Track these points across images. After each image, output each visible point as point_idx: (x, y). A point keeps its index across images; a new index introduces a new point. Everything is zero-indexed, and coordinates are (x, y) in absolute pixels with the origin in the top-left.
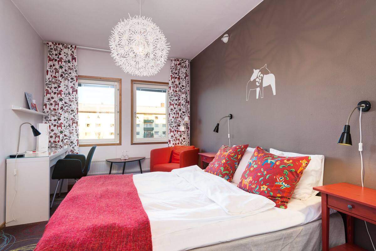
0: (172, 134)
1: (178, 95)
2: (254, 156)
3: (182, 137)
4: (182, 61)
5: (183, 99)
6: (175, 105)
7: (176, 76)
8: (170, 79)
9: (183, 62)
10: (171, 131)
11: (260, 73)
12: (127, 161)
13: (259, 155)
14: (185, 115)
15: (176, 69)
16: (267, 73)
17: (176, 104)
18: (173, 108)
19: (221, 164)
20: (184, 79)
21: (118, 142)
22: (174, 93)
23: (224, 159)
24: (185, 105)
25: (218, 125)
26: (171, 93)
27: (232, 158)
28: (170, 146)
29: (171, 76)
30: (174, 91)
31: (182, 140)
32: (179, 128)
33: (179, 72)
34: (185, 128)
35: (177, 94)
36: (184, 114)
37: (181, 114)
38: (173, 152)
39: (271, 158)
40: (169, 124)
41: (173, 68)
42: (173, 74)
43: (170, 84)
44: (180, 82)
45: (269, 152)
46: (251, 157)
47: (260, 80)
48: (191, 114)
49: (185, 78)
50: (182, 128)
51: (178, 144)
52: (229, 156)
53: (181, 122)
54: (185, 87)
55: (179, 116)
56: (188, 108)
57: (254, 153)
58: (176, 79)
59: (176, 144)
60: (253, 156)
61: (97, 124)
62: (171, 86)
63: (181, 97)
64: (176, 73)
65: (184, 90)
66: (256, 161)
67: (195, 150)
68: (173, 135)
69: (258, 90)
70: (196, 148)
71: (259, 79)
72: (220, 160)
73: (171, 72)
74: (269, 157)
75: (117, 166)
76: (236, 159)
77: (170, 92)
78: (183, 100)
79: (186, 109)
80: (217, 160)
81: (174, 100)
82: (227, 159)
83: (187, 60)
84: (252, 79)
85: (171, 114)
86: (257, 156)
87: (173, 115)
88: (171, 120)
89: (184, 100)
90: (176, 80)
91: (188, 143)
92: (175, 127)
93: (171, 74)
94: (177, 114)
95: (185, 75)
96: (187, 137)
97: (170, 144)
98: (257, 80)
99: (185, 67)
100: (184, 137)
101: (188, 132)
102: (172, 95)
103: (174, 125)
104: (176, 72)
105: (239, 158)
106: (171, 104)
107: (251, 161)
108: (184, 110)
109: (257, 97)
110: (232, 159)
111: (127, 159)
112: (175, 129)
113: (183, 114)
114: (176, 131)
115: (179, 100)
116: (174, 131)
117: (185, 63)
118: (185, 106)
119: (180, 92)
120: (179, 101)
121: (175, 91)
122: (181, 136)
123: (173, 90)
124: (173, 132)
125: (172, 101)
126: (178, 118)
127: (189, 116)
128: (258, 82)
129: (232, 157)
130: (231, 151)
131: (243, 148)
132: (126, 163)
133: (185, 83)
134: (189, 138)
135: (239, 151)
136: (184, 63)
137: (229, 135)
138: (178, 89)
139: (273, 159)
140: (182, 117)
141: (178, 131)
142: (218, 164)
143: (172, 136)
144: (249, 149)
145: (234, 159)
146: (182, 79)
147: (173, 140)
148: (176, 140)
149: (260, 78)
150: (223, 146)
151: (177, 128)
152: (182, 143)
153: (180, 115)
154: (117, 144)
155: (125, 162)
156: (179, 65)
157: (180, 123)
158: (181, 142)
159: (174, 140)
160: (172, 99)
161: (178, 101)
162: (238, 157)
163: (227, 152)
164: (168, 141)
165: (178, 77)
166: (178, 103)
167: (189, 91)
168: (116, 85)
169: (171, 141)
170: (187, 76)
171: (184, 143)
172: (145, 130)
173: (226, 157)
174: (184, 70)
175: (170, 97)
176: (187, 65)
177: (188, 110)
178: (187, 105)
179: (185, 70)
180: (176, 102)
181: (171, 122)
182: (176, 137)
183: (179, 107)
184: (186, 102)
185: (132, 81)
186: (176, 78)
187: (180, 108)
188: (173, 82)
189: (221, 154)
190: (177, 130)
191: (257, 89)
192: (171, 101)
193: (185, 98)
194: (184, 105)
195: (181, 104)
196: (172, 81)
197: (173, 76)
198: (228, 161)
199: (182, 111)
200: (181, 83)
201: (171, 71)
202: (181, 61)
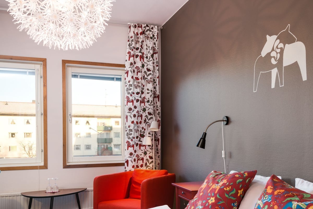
0: (131, 149)
1: (140, 85)
2: (267, 193)
3: (148, 155)
4: (147, 28)
5: (148, 91)
6: (135, 102)
7: (137, 54)
8: (128, 59)
9: (148, 30)
10: (129, 146)
11: (278, 41)
12: (55, 194)
13: (276, 193)
14: (152, 118)
15: (137, 42)
16: (291, 41)
17: (138, 101)
18: (133, 107)
19: (207, 205)
20: (151, 59)
21: (42, 164)
22: (134, 82)
23: (213, 197)
24: (152, 102)
25: (205, 134)
26: (129, 82)
27: (227, 196)
28: (128, 170)
29: (128, 53)
30: (134, 78)
31: (147, 160)
32: (142, 139)
33: (141, 46)
34: (152, 140)
35: (139, 83)
36: (151, 116)
37: (146, 116)
38: (132, 181)
39: (297, 199)
40: (126, 133)
41: (132, 40)
42: (133, 50)
43: (128, 67)
44: (143, 63)
45: (294, 186)
46: (261, 195)
47: (279, 55)
48: (162, 117)
49: (152, 56)
50: (147, 141)
51: (142, 166)
52: (221, 191)
53: (146, 130)
54: (151, 72)
55: (143, 121)
56: (157, 106)
57: (266, 188)
58: (136, 58)
59: (137, 167)
60: (265, 193)
61: (27, 133)
62: (129, 69)
63: (145, 88)
64: (137, 49)
65: (150, 76)
66: (270, 203)
67: (168, 177)
68: (133, 152)
69: (274, 72)
70: (169, 174)
71: (277, 53)
72: (205, 197)
73: (128, 47)
74: (293, 196)
75: (40, 203)
76: (234, 197)
77: (127, 80)
78: (148, 93)
79: (155, 108)
80: (201, 198)
81: (134, 93)
82: (218, 196)
83: (155, 25)
84: (264, 53)
85: (129, 117)
86: (272, 193)
87: (133, 119)
88: (129, 127)
89: (151, 94)
90: (138, 59)
91: (158, 164)
92: (135, 138)
93: (128, 50)
94: (138, 116)
95: (151, 52)
96: (156, 154)
97: (128, 166)
98: (273, 54)
99: (151, 38)
100: (151, 155)
101: (157, 146)
102: (131, 85)
103: (134, 134)
104: (138, 46)
105: (239, 195)
106: (128, 101)
107: (260, 202)
108: (151, 111)
109: (273, 86)
110: (227, 198)
111: (56, 191)
112: (137, 142)
113: (149, 117)
114: (137, 144)
115: (142, 93)
116: (135, 146)
117: (152, 30)
118: (152, 104)
119: (143, 81)
120: (143, 96)
121: (136, 78)
122: (145, 153)
123: (132, 77)
124: (133, 146)
125: (131, 95)
126: (141, 123)
127: (158, 121)
128: (274, 57)
129: (228, 192)
130: (225, 181)
131: (247, 177)
132: (54, 198)
133: (152, 65)
134: (159, 157)
135: (240, 183)
136: (150, 31)
137: (223, 152)
138: (140, 76)
139: (301, 202)
140: (148, 122)
141: (141, 145)
142: (202, 205)
143: (131, 154)
144: (257, 178)
145: (231, 197)
146: (147, 57)
147: (133, 160)
148: (138, 160)
149: (279, 51)
150: (213, 172)
151: (139, 141)
152: (148, 164)
153: (144, 118)
154: (41, 168)
155: (52, 198)
156: (141, 34)
157: (144, 132)
158: (146, 164)
159: (135, 160)
160: (130, 91)
161: (140, 94)
162: (237, 193)
163: (218, 183)
164: (124, 162)
165: (140, 54)
166: (140, 99)
167: (158, 77)
168: (38, 70)
169: (130, 162)
170: (155, 53)
171: (151, 165)
172: (98, 143)
173: (216, 192)
174: (150, 43)
175: (127, 88)
176: (156, 35)
177: (157, 110)
178: (155, 102)
179: (152, 43)
180: (138, 97)
181: (130, 130)
182: (137, 156)
183: (143, 104)
184: (154, 97)
185: (64, 62)
186: (137, 56)
187: (145, 107)
188: (131, 64)
189: (208, 187)
190: (139, 143)
191: (272, 70)
192: (129, 96)
193: (151, 91)
194: (150, 102)
195: (146, 100)
196: (130, 62)
197: (132, 53)
198: (220, 200)
199: (147, 112)
200: (145, 65)
201: (129, 45)
202: (145, 27)
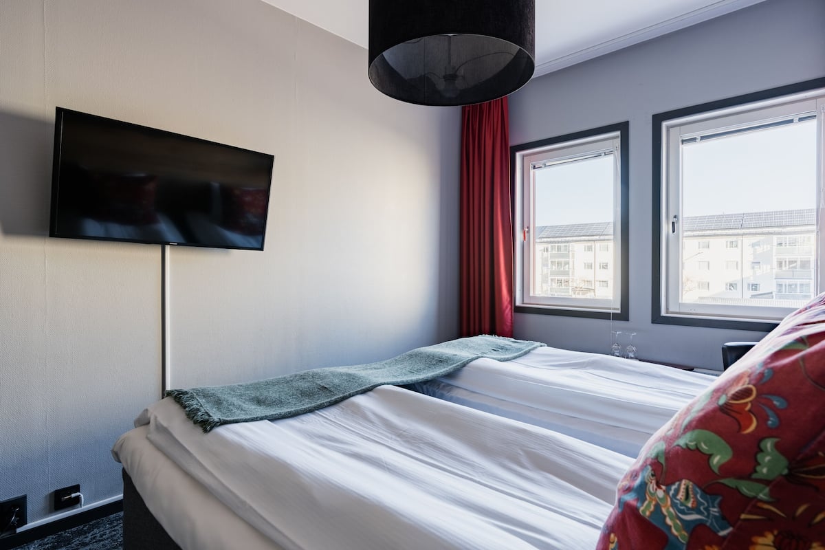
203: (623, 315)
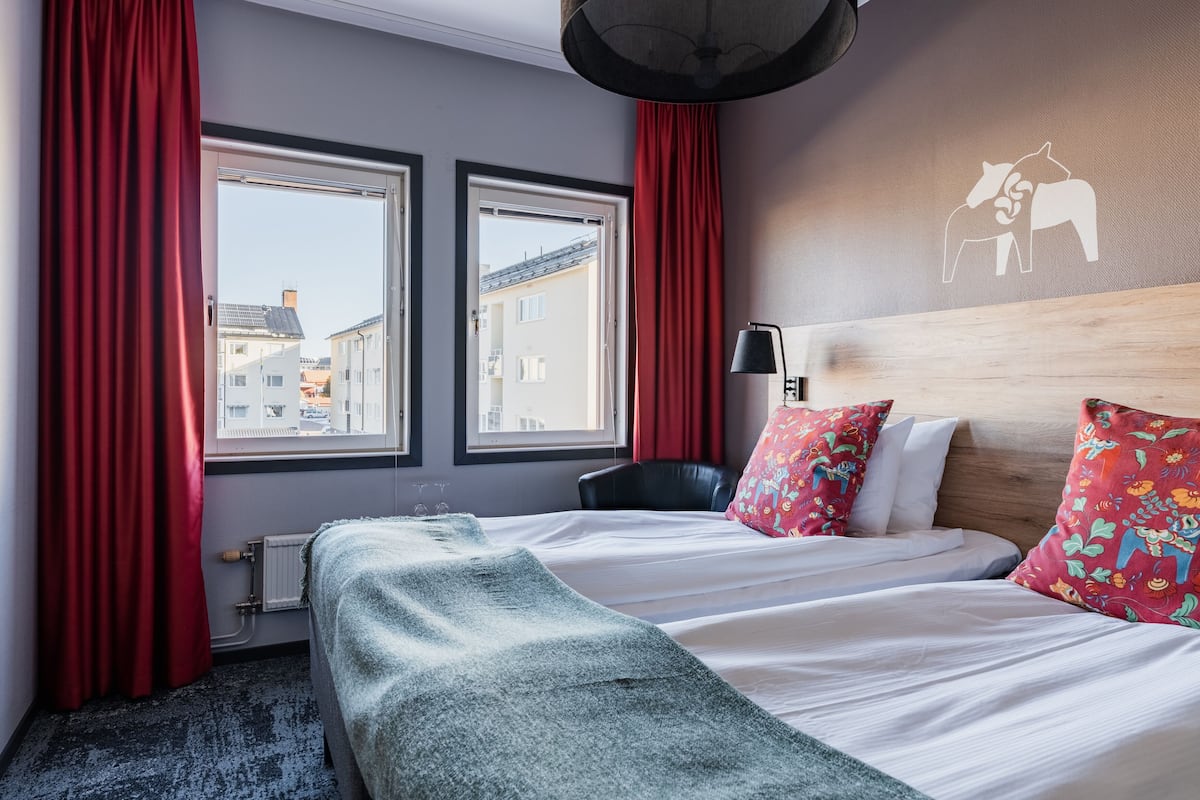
203: (414, 459)
